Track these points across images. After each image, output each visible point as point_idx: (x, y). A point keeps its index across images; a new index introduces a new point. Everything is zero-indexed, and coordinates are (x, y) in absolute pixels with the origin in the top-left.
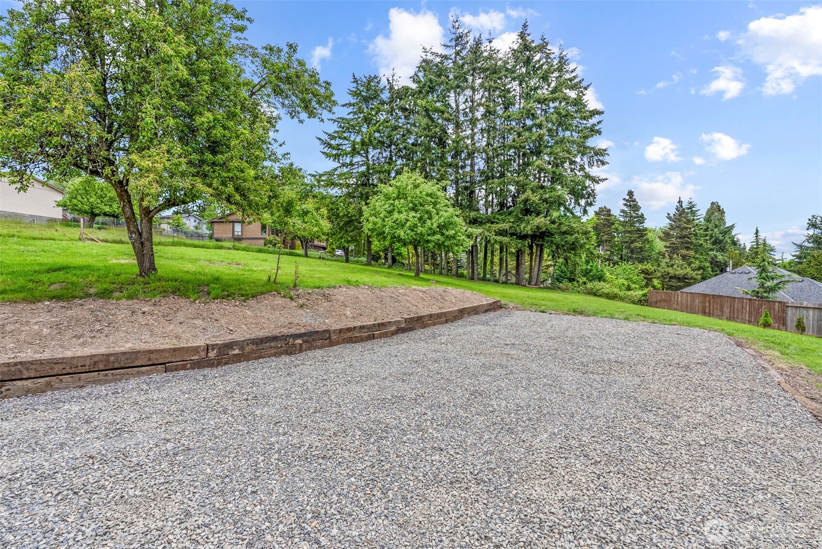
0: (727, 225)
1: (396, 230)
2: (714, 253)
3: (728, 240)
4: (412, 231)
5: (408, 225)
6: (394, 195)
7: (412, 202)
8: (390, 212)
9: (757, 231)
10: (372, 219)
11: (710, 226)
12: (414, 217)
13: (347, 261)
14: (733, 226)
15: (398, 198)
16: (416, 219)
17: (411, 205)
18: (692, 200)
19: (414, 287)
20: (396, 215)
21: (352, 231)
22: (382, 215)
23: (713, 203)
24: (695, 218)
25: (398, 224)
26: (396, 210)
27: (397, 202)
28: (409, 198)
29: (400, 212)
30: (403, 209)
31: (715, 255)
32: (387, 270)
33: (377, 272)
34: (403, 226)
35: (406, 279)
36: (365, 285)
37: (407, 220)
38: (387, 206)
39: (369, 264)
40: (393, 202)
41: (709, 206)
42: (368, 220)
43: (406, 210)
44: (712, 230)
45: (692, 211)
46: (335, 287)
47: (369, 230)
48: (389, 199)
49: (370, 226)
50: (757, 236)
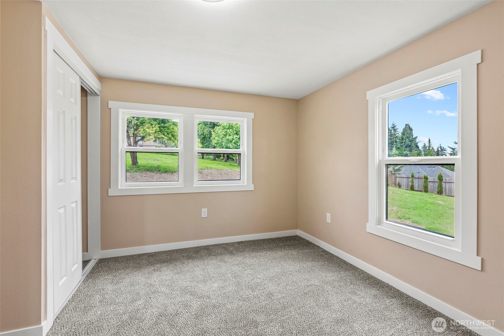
0: (414, 137)
1: (228, 144)
2: (406, 152)
3: (414, 145)
4: (235, 144)
5: (233, 141)
6: (227, 127)
7: (235, 130)
8: (225, 135)
9: (430, 140)
10: (216, 138)
11: (404, 137)
12: (236, 138)
13: (203, 158)
14: (416, 138)
15: (229, 128)
16: (237, 139)
17: (235, 132)
18: (394, 123)
19: (235, 170)
20: (228, 137)
21: (206, 143)
22: (221, 137)
23: (406, 125)
24: (396, 133)
25: (229, 141)
26: (228, 134)
27: (228, 130)
28: (234, 129)
29: (230, 135)
30: (231, 134)
31: (407, 153)
32: (224, 163)
33: (219, 164)
34: (231, 142)
35: (233, 167)
36: (214, 169)
37: (233, 139)
38: (224, 132)
39: (214, 160)
40: (226, 130)
41: (404, 126)
42: (214, 139)
43: (233, 135)
44: (405, 140)
45: (394, 129)
46: (202, 169)
47: (215, 143)
48: (225, 129)
49: (216, 142)
50: (429, 143)
